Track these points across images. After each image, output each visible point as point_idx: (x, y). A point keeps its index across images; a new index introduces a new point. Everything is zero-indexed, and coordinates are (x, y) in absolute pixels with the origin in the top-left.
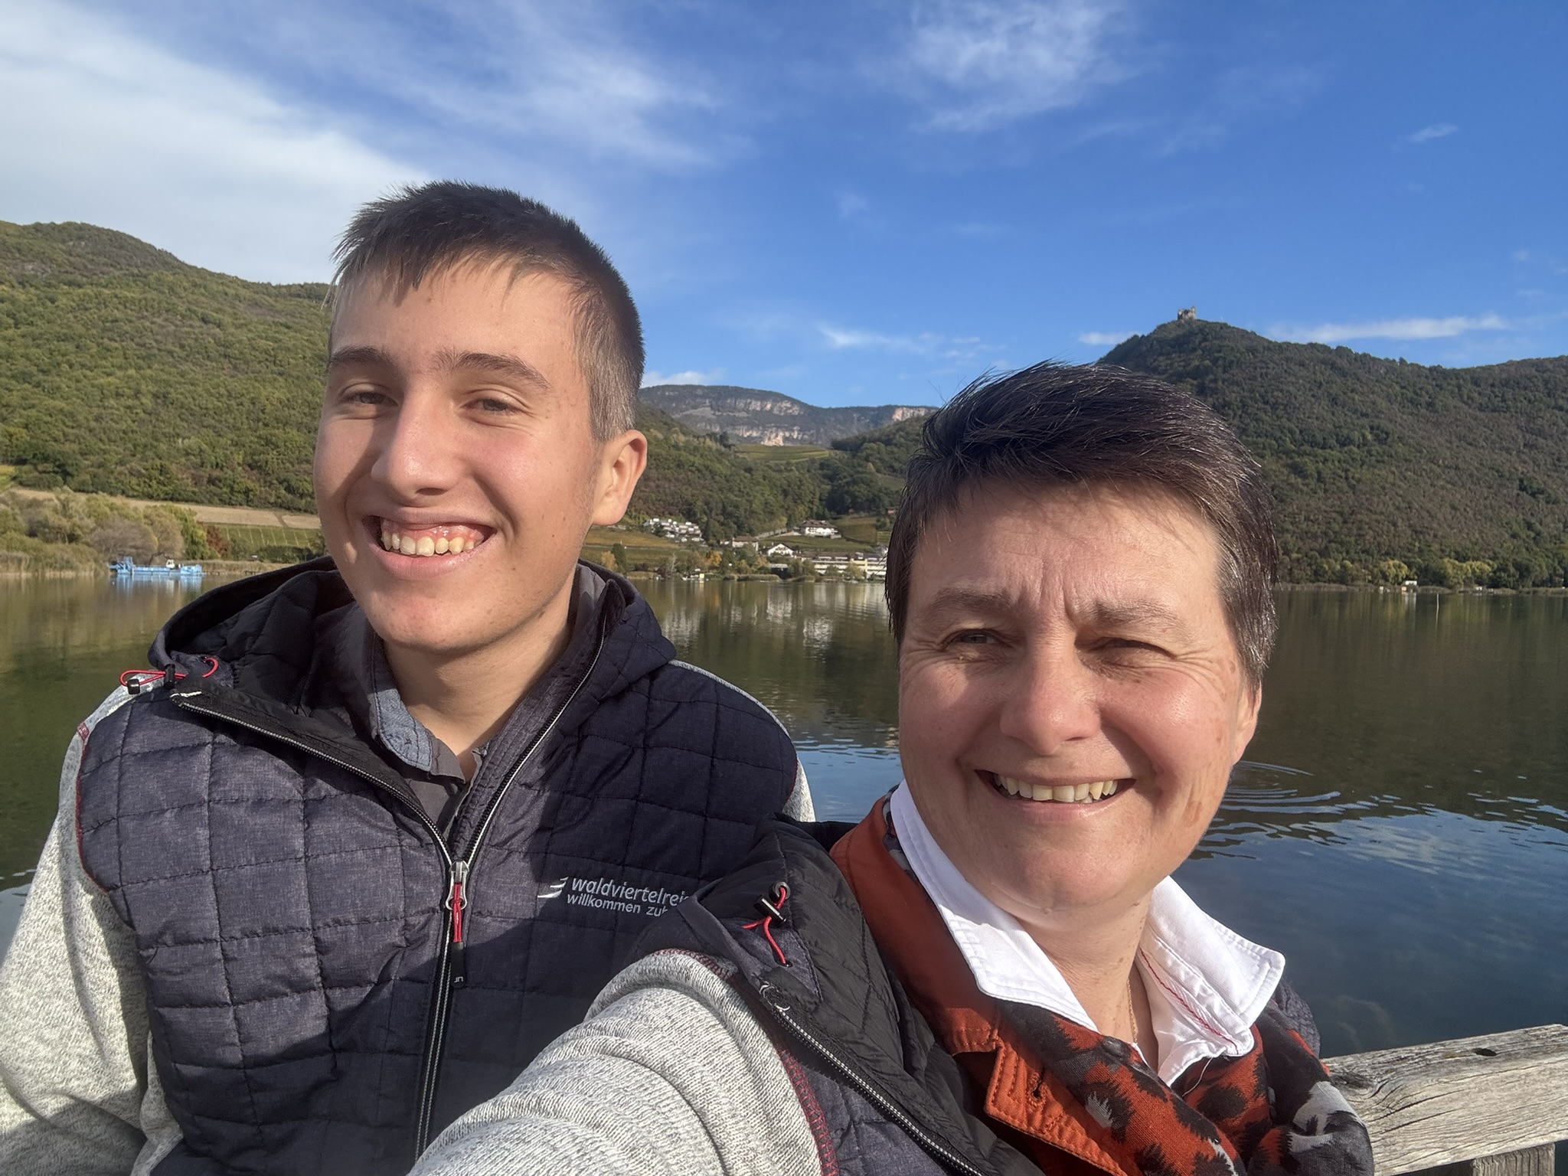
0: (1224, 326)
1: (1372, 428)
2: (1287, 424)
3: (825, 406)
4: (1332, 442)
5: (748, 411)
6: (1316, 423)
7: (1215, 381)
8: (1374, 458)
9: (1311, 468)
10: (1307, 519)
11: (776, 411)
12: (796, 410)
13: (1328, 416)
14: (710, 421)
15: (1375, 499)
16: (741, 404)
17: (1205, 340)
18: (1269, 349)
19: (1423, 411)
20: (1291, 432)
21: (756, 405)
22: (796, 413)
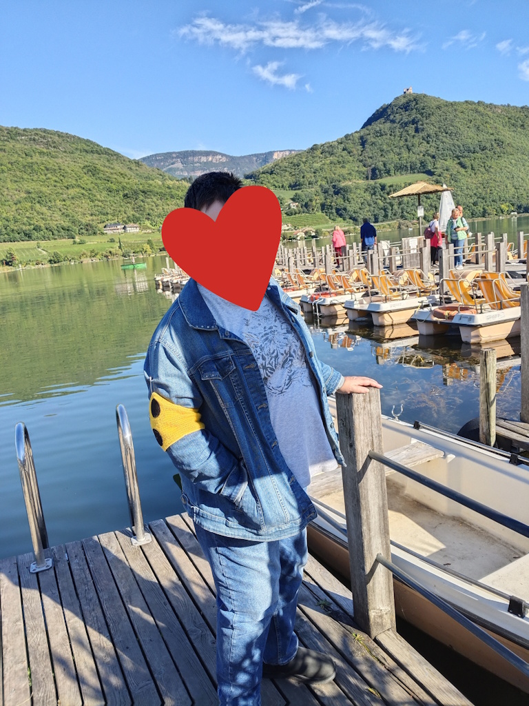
0: (425, 96)
1: (495, 140)
2: (457, 143)
3: (239, 155)
4: (478, 149)
5: (200, 163)
6: (470, 141)
7: (422, 125)
8: (496, 155)
9: (468, 164)
10: (467, 188)
11: (214, 161)
12: (224, 159)
13: (476, 137)
14: (182, 170)
15: (498, 175)
16: (196, 159)
17: (417, 104)
18: (446, 106)
19: (519, 129)
20: (459, 147)
21: (204, 159)
22: (225, 161)
